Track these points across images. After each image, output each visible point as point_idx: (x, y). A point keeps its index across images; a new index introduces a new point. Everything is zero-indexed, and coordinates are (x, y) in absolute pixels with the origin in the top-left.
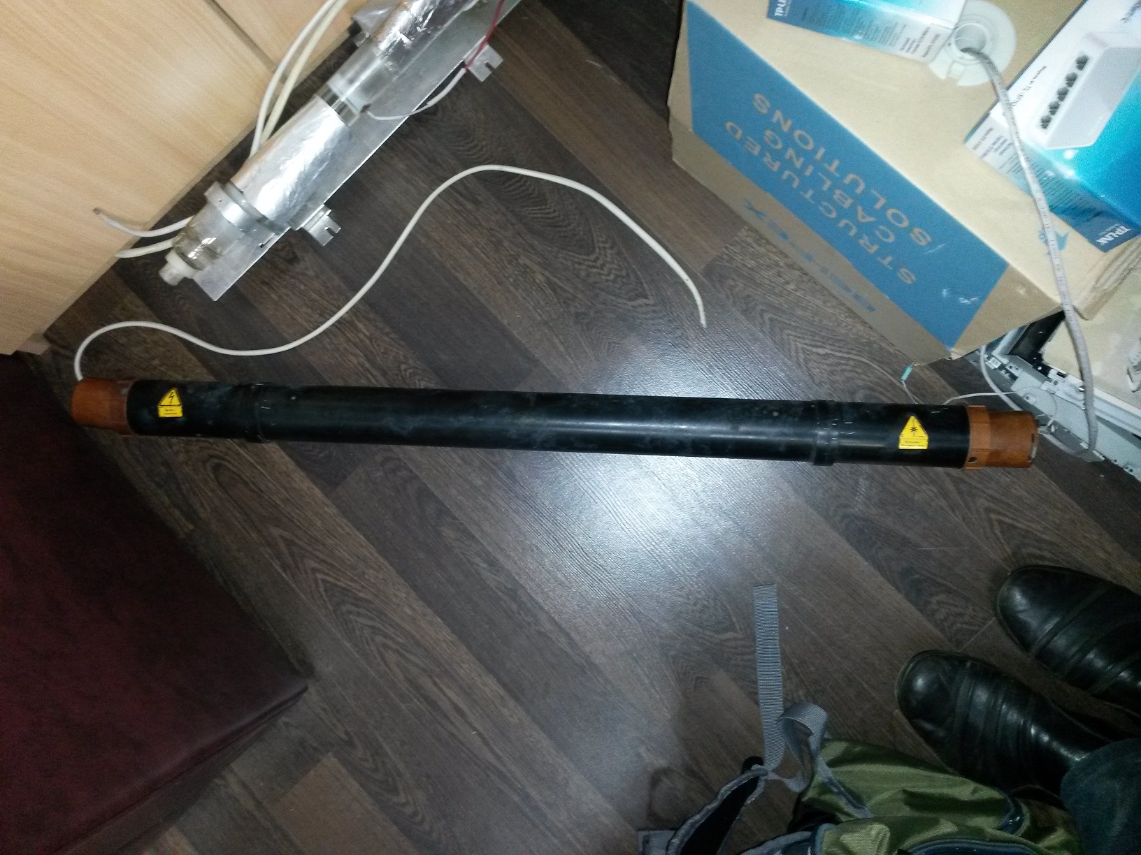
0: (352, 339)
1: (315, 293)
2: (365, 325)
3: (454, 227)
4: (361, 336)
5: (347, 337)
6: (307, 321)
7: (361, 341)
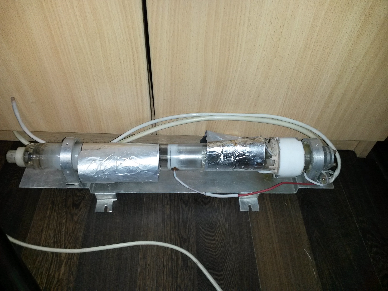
0: (51, 271)
1: (65, 230)
2: (65, 271)
3: (162, 265)
4: (57, 274)
5: (50, 267)
6: (45, 239)
7: (54, 277)
